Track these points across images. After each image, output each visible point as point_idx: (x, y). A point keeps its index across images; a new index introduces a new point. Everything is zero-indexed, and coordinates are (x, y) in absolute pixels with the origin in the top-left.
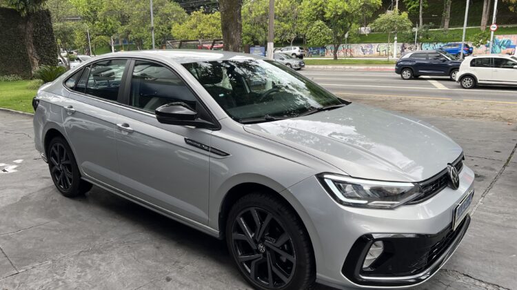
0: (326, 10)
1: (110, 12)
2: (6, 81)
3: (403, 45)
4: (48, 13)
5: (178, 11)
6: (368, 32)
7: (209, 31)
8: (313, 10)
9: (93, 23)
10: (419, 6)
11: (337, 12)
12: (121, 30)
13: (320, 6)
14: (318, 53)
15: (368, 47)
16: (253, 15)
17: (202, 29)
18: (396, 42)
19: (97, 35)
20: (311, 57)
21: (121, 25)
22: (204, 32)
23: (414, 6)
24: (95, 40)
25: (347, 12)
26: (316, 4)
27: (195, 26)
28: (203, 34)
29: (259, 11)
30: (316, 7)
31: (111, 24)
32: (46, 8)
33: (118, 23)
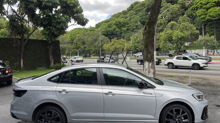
0: (173, 36)
1: (79, 40)
2: (41, 70)
3: (208, 51)
4: (59, 41)
5: (106, 39)
6: (188, 45)
7: (119, 47)
8: (167, 36)
9: (72, 44)
10: (214, 33)
11: (178, 37)
12: (82, 47)
13: (170, 34)
14: (166, 54)
15: (190, 51)
16: (139, 39)
17: (116, 46)
18: (204, 49)
19: (73, 49)
20: (162, 56)
21: (83, 45)
22: (117, 47)
23: (211, 33)
24: (72, 51)
25: (183, 37)
26: (168, 34)
27: (113, 45)
28: (116, 48)
29: (141, 37)
30: (168, 35)
31: (79, 44)
32: (58, 39)
33: (81, 44)
